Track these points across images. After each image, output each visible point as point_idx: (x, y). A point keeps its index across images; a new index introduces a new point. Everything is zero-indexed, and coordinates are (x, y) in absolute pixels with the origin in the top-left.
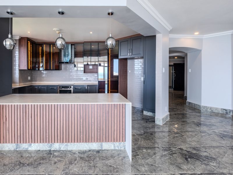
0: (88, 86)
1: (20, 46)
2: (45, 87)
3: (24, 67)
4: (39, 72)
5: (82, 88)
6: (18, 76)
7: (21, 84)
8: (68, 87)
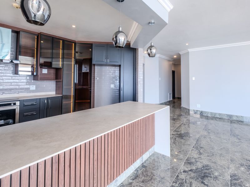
0: (48, 98)
8: (10, 104)
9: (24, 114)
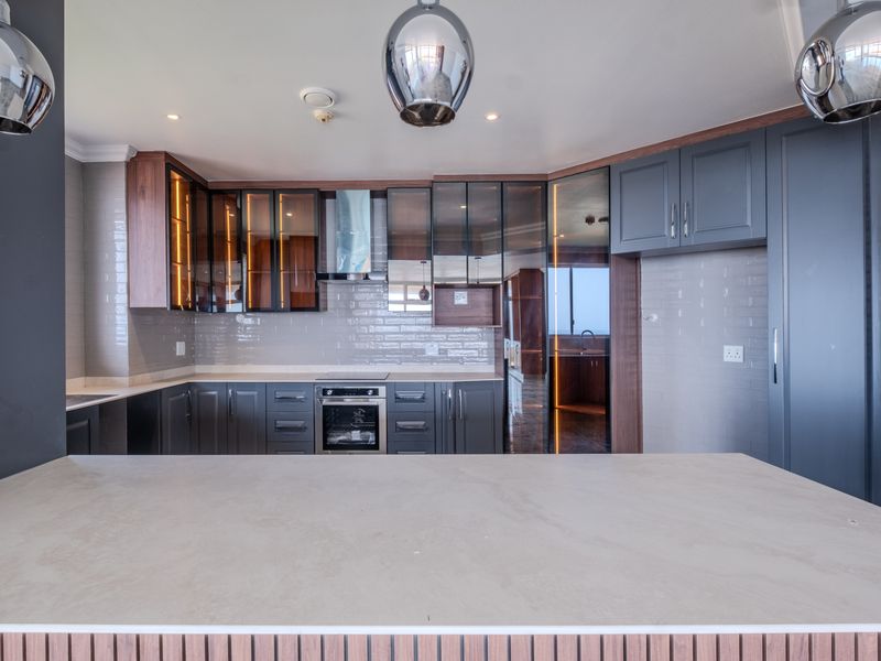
0: (456, 385)
1: (133, 191)
2: (256, 393)
3: (155, 295)
4: (222, 319)
5: (429, 395)
6: (126, 339)
7: (139, 377)
8: (364, 392)
9: (399, 423)
